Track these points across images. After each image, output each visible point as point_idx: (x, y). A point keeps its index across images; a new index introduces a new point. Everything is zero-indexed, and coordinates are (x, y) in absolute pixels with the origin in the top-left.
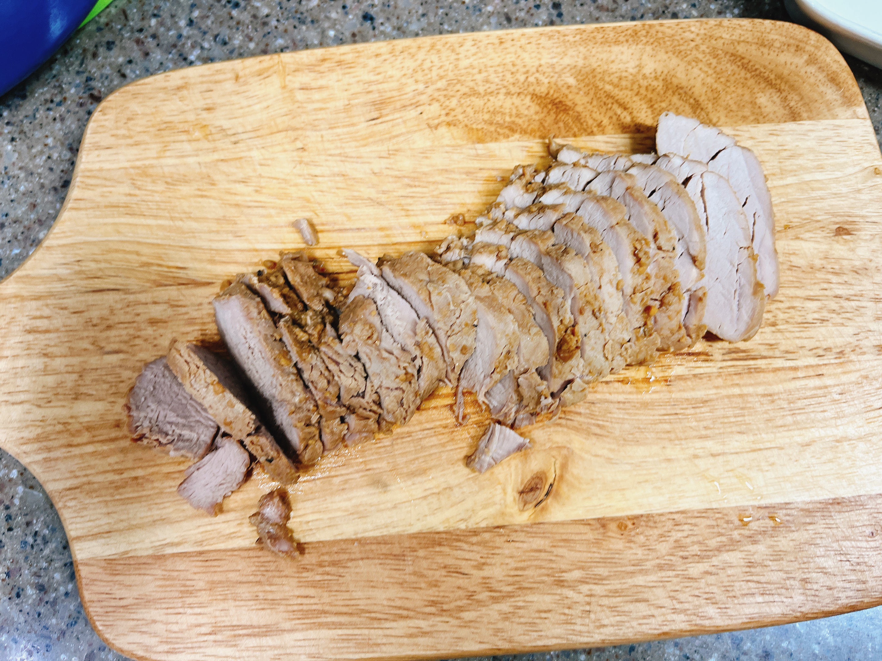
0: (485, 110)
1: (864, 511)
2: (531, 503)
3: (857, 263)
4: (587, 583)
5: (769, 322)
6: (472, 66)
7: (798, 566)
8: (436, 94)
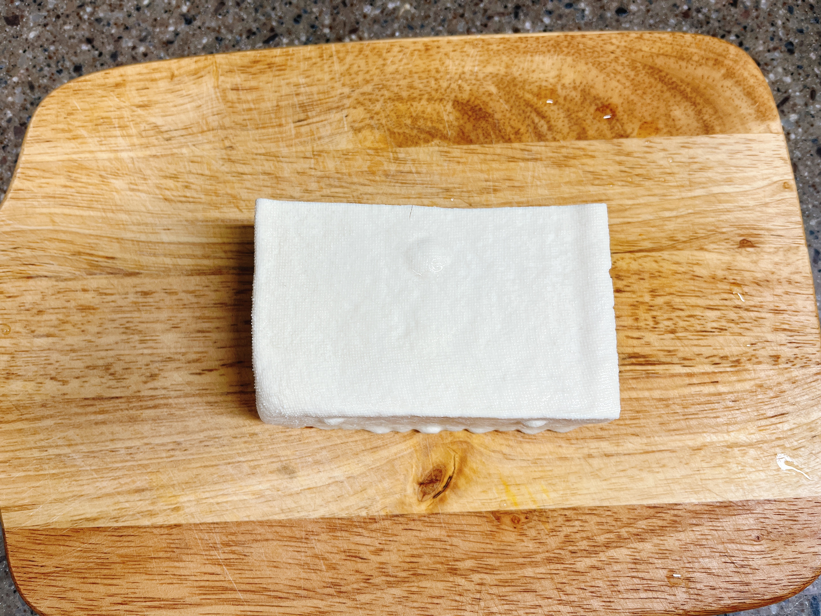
0: (408, 115)
1: (750, 515)
2: (429, 494)
3: (759, 275)
4: (479, 572)
5: (669, 329)
6: (397, 71)
7: (683, 565)
8: (361, 99)
